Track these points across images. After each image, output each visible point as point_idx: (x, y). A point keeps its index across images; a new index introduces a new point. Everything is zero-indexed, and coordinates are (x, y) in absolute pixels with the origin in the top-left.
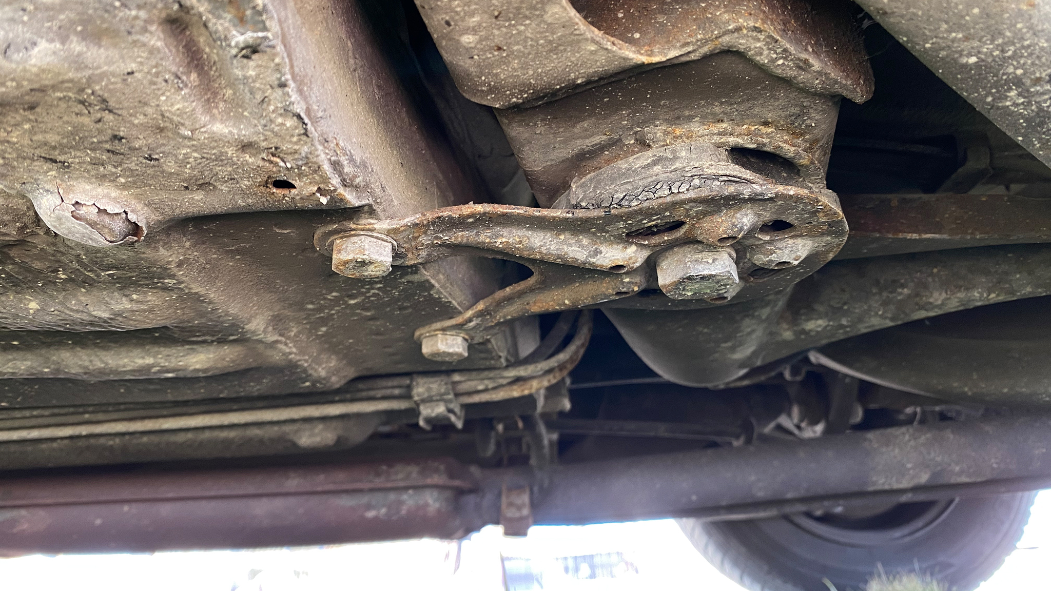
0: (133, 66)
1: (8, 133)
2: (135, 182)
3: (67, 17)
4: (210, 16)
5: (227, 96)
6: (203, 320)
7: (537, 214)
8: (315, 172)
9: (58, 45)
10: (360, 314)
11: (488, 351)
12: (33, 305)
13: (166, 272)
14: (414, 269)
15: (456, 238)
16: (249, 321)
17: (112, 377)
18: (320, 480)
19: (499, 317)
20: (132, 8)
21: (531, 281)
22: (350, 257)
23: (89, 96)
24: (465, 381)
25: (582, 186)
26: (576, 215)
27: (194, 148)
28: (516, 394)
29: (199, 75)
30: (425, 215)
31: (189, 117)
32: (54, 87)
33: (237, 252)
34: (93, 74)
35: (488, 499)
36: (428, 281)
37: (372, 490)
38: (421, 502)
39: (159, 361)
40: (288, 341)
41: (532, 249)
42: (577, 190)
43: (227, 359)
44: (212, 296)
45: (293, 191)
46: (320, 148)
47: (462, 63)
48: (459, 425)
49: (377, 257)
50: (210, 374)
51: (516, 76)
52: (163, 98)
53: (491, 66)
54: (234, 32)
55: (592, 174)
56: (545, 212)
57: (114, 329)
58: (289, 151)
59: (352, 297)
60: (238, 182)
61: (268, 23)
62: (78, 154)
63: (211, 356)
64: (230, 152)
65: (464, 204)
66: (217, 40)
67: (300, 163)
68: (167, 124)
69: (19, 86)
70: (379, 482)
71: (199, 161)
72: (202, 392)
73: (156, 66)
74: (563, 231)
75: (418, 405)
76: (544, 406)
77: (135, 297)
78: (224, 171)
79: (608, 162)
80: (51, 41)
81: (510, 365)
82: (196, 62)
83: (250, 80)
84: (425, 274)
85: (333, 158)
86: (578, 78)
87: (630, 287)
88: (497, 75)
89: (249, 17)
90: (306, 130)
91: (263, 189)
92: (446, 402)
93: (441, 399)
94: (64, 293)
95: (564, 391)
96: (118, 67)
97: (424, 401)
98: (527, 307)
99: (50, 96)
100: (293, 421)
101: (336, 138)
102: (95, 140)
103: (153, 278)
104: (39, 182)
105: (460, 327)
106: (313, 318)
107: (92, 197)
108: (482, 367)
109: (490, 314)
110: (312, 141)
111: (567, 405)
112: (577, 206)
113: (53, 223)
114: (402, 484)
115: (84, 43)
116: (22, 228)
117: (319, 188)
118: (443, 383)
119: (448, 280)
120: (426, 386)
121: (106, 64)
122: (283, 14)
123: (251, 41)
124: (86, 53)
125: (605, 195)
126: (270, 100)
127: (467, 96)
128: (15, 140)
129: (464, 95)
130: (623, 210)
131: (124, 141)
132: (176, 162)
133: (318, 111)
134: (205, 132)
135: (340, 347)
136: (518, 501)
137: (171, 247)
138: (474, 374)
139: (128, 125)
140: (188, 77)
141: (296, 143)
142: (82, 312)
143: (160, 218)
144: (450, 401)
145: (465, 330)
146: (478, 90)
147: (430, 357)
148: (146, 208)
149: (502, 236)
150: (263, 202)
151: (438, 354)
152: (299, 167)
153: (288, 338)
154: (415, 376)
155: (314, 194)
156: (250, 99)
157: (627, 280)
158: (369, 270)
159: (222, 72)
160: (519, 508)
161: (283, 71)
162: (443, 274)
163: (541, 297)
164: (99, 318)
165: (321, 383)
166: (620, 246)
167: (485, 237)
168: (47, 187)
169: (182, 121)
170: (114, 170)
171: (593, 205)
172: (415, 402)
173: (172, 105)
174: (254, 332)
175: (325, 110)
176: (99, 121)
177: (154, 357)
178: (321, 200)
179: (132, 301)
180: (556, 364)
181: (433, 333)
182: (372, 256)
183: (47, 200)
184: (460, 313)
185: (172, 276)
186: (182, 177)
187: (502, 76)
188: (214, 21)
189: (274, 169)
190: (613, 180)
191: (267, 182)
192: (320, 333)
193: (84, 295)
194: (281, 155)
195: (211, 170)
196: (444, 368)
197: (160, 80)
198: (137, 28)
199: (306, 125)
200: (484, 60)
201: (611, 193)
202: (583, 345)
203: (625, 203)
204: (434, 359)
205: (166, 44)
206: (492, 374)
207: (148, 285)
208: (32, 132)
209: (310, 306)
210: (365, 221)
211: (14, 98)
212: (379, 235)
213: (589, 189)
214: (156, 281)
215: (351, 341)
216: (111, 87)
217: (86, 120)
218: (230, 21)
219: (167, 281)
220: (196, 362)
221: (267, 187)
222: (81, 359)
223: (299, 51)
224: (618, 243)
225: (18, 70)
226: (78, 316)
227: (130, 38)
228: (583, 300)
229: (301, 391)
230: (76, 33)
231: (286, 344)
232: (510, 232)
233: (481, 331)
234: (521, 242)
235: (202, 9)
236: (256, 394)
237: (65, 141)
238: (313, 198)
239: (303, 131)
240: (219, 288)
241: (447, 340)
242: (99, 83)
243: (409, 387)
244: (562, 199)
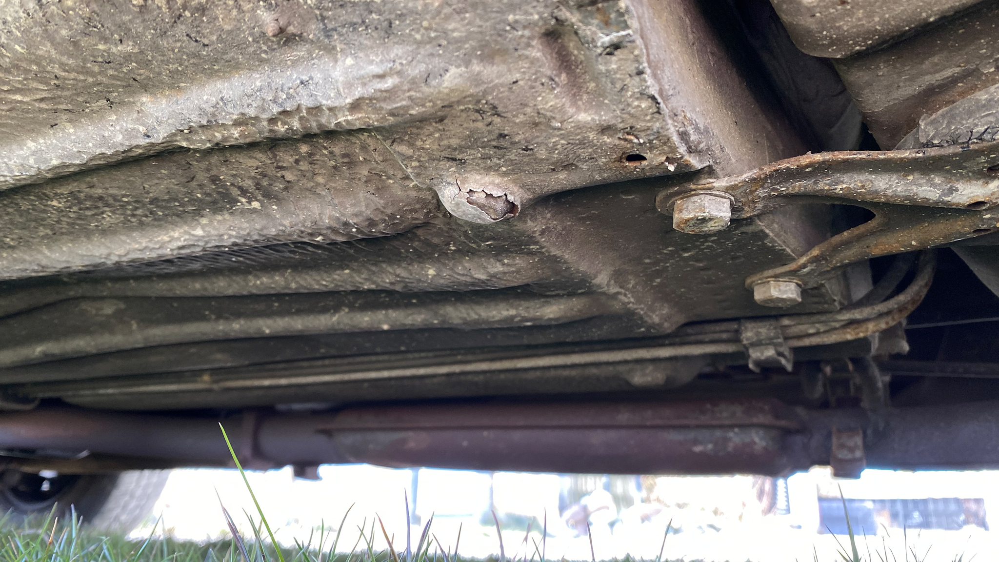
0: (518, 76)
1: (424, 141)
2: (513, 170)
3: (471, 45)
4: (581, 24)
5: (590, 88)
6: (558, 278)
7: (882, 157)
8: (665, 144)
9: (463, 69)
10: (692, 265)
11: (822, 296)
12: (431, 272)
13: (532, 240)
14: (750, 221)
15: (793, 188)
16: (596, 277)
17: (484, 326)
18: (648, 415)
19: (836, 261)
20: (519, 29)
21: (872, 224)
22: (691, 216)
23: (483, 105)
24: (794, 325)
25: (932, 123)
26: (927, 154)
27: (562, 137)
28: (849, 337)
29: (568, 74)
30: (762, 170)
31: (560, 111)
32: (459, 102)
33: (588, 218)
34: (487, 87)
35: (816, 440)
36: (762, 231)
37: (698, 427)
38: (747, 440)
39: (520, 312)
40: (627, 293)
41: (876, 192)
42: (926, 128)
43: (575, 309)
44: (567, 257)
45: (644, 163)
46: (670, 122)
47: (802, 22)
48: (789, 367)
49: (717, 213)
50: (560, 322)
51: (860, 25)
52: (540, 99)
53: (834, 20)
54: (601, 35)
55: (945, 109)
56: (891, 154)
57: (489, 288)
58: (643, 129)
59: (686, 250)
60: (597, 161)
61: (629, 23)
62: (472, 152)
63: (562, 307)
64: (592, 136)
65: (802, 155)
66: (586, 43)
67: (652, 138)
68: (542, 120)
69: (435, 105)
70: (704, 419)
71: (565, 147)
72: (552, 337)
73: (535, 74)
74: (911, 172)
75: (747, 349)
76: (878, 349)
77: (506, 261)
78: (585, 153)
79: (963, 94)
80: (458, 66)
81: (844, 308)
82: (565, 64)
83: (612, 73)
84: (761, 225)
85: (681, 130)
86: (930, 16)
87: (991, 224)
88: (839, 28)
89: (613, 20)
90: (659, 108)
91: (617, 164)
92: (776, 345)
93: (770, 342)
94: (453, 262)
95: (901, 333)
96: (506, 79)
97: (753, 345)
98: (867, 250)
99: (455, 109)
100: (626, 362)
101: (684, 111)
102: (486, 140)
103: (520, 245)
104: (443, 177)
105: (793, 273)
106: (649, 271)
107: (482, 185)
108: (814, 311)
109: (826, 260)
110: (664, 117)
111: (906, 347)
112: (929, 144)
113: (453, 208)
114: (727, 422)
115: (482, 64)
116: (427, 213)
117: (667, 158)
118: (772, 327)
119: (782, 228)
120: (754, 330)
121: (497, 78)
122: (641, 11)
123: (615, 40)
124: (483, 71)
125: (963, 130)
126: (628, 87)
127: (806, 52)
128: (428, 146)
129: (803, 50)
130: (985, 144)
131: (507, 137)
132: (547, 150)
133: (669, 89)
134: (572, 122)
135: (673, 295)
136: (851, 443)
137: (536, 219)
138: (804, 319)
139: (511, 124)
140: (560, 78)
141: (649, 121)
142: (467, 275)
143: (531, 197)
144: (780, 345)
145: (798, 276)
146: (818, 45)
147: (762, 304)
148: (520, 190)
149: (842, 182)
150: (616, 175)
151: (772, 300)
152: (650, 142)
153: (627, 289)
154: (742, 321)
155: (663, 163)
156: (611, 90)
157: (988, 216)
158: (709, 226)
159: (587, 69)
160: (852, 450)
161: (641, 60)
162: (777, 223)
163: (883, 239)
164: (479, 280)
165: (654, 328)
166: (980, 182)
167: (824, 185)
168: (449, 180)
169: (554, 115)
170: (498, 162)
171: (947, 142)
172: (744, 346)
173: (547, 103)
174: (599, 286)
175: (674, 88)
176: (490, 124)
177: (517, 309)
178: (669, 168)
179: (504, 264)
180: (896, 306)
181: (765, 280)
182: (712, 213)
183: (449, 190)
184: (794, 260)
185: (536, 243)
186: (550, 162)
187: (845, 28)
188: (584, 27)
189: (629, 146)
190: (970, 113)
191: (621, 158)
192: (655, 284)
193: (468, 261)
194: (635, 133)
195: (575, 153)
196: (773, 313)
197: (538, 84)
198: (522, 45)
199: (659, 104)
200: (826, 16)
201: (969, 127)
202: (926, 284)
203: (987, 137)
204: (767, 305)
205: (543, 54)
206: (823, 318)
207: (517, 251)
208: (440, 139)
209: (647, 261)
210: (705, 181)
211: (430, 115)
212: (718, 193)
213: (942, 125)
214: (523, 247)
215: (683, 290)
216: (500, 95)
217: (480, 125)
218: (597, 25)
219: (531, 247)
220: (551, 312)
221: (621, 162)
222: (460, 312)
223: (654, 40)
224: (978, 179)
225: (435, 93)
226: (463, 278)
227: (516, 54)
228: (934, 240)
229: (636, 336)
230: (477, 57)
231: (625, 295)
232: (851, 178)
233: (815, 277)
234: (863, 187)
235: (574, 20)
236: (596, 338)
237: (463, 143)
238: (662, 167)
239: (656, 110)
240: (572, 250)
241: (779, 286)
242: (491, 93)
243: (738, 332)
244: (909, 138)
